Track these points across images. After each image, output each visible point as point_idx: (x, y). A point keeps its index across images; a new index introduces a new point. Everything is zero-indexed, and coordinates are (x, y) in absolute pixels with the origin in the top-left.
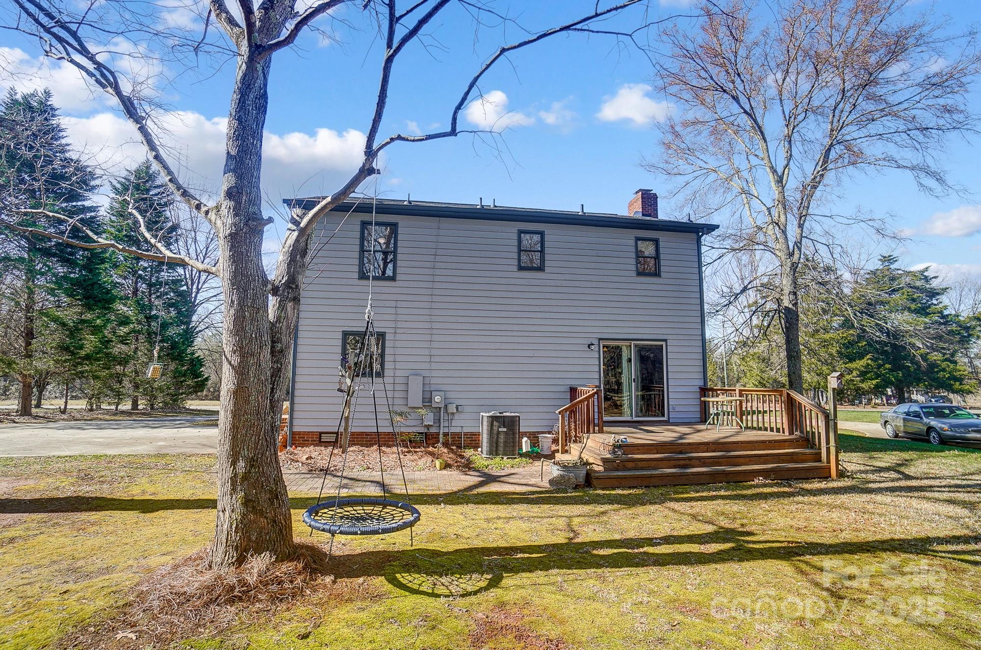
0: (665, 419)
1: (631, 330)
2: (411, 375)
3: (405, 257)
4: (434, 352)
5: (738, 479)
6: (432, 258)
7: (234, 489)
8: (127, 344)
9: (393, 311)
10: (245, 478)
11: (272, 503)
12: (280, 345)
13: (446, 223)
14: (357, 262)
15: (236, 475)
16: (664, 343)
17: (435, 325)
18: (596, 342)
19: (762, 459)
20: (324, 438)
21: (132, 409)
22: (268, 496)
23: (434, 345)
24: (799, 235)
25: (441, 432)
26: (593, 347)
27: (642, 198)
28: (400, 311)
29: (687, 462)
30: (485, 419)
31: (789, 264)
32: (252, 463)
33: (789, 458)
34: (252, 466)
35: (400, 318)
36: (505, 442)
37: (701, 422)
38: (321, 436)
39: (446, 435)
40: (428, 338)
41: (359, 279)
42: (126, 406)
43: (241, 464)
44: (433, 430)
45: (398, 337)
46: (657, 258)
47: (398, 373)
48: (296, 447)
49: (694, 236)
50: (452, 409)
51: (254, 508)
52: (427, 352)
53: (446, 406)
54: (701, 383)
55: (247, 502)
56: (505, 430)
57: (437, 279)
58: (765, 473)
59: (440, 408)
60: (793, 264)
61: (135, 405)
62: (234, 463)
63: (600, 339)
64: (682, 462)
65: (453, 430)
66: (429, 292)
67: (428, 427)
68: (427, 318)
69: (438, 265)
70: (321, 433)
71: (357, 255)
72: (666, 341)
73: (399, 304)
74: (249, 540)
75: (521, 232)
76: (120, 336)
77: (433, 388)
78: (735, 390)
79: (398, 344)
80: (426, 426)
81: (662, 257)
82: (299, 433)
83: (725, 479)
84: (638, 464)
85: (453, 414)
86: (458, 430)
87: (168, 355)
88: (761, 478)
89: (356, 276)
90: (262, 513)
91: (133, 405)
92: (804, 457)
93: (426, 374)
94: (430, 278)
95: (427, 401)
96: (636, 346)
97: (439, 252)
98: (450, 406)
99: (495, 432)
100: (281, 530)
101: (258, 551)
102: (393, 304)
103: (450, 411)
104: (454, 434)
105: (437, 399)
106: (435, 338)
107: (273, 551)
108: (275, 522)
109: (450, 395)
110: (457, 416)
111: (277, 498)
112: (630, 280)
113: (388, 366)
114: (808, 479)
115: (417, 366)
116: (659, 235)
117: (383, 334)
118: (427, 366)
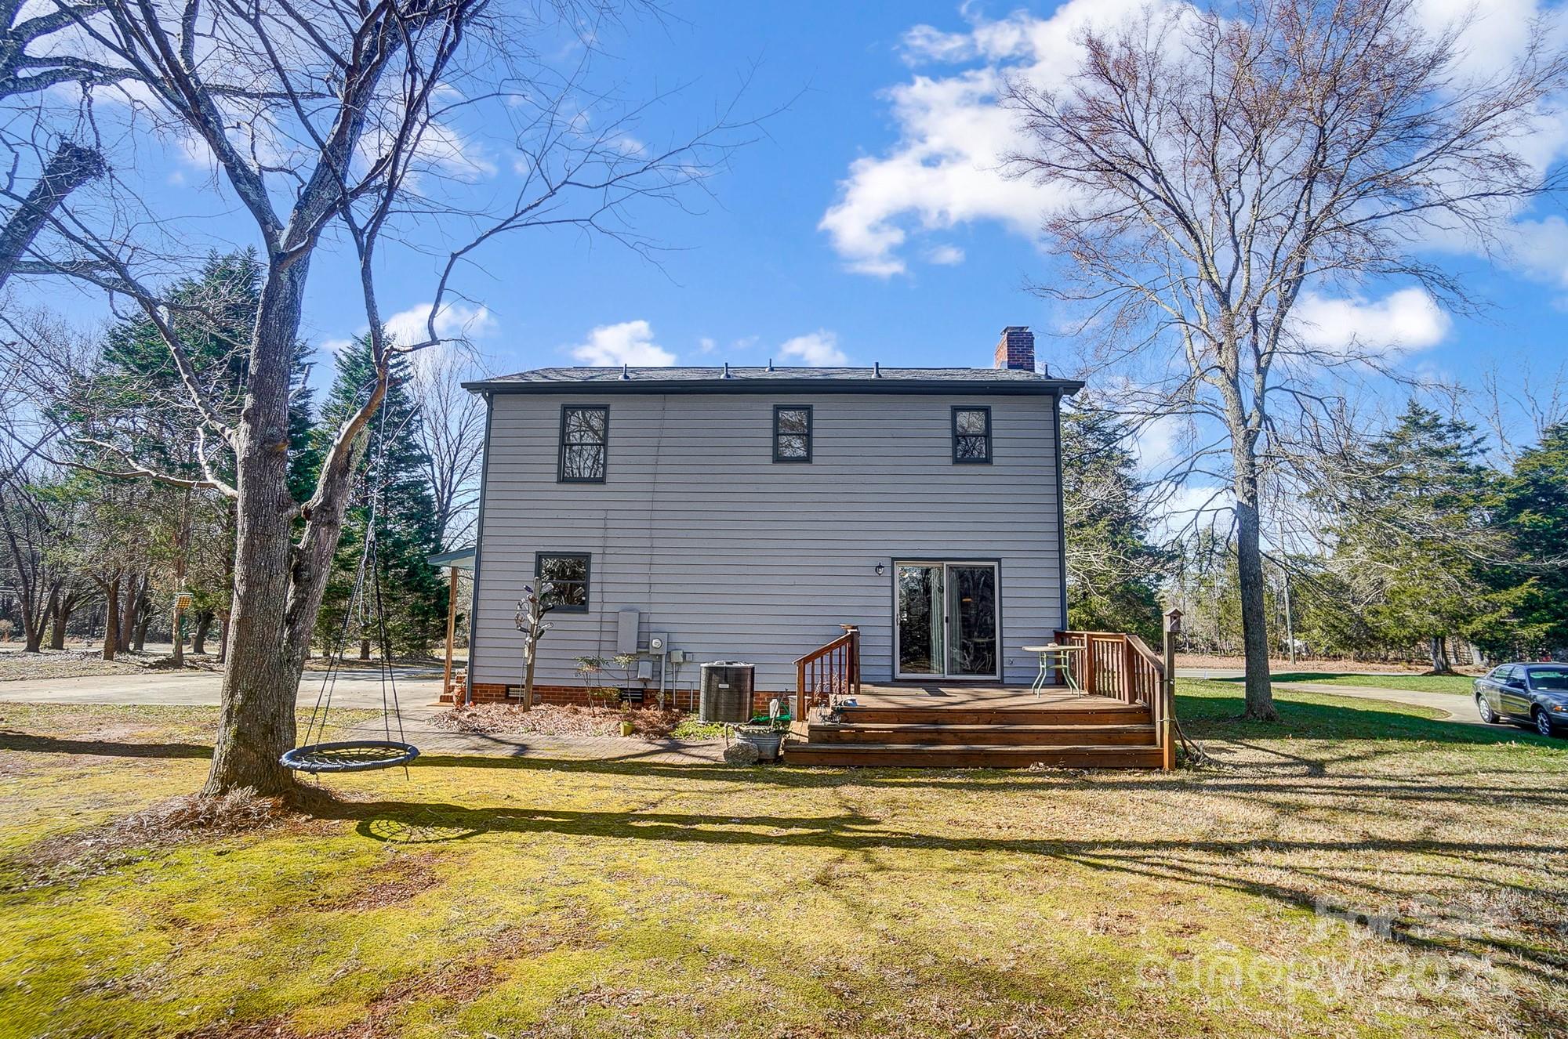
0: (997, 677)
1: (944, 546)
2: (623, 611)
3: (619, 451)
4: (654, 579)
5: (1005, 763)
6: (653, 451)
7: (229, 722)
8: (350, 570)
9: (601, 524)
10: (241, 710)
11: (265, 738)
12: (307, 574)
13: (674, 402)
14: (555, 460)
15: (232, 707)
16: (995, 564)
17: (657, 543)
18: (887, 563)
19: (1058, 737)
20: (513, 693)
21: (362, 658)
22: (262, 730)
23: (655, 569)
24: (1259, 386)
25: (662, 688)
26: (881, 571)
27: (1009, 340)
28: (610, 524)
29: (935, 736)
30: (703, 671)
31: (1242, 434)
32: (249, 696)
33: (1104, 737)
34: (249, 699)
35: (611, 533)
36: (727, 703)
37: (1057, 684)
38: (508, 691)
39: (668, 692)
40: (646, 559)
41: (559, 481)
42: (353, 653)
43: (239, 696)
44: (652, 686)
45: (608, 559)
46: (987, 435)
47: (607, 608)
48: (475, 704)
49: (1049, 400)
50: (677, 657)
51: (245, 741)
52: (645, 579)
53: (669, 654)
54: (1057, 624)
55: (238, 736)
56: (727, 686)
57: (660, 478)
58: (1050, 758)
59: (660, 656)
60: (1248, 434)
61: (365, 652)
62: (232, 696)
63: (894, 559)
64: (928, 736)
65: (680, 686)
66: (648, 497)
67: (645, 681)
68: (647, 533)
69: (663, 460)
70: (508, 687)
71: (556, 450)
72: (999, 560)
73: (611, 515)
74: (237, 772)
75: (777, 409)
76: (343, 560)
77: (653, 627)
78: (1083, 635)
79: (607, 569)
80: (641, 680)
81: (994, 434)
82: (481, 685)
83: (983, 763)
84: (859, 736)
85: (678, 664)
86: (685, 687)
87: (405, 584)
88: (1041, 764)
89: (555, 478)
90: (252, 747)
91: (362, 652)
92: (1131, 737)
93: (643, 609)
94: (650, 478)
95: (643, 644)
96: (951, 568)
97: (664, 442)
98: (674, 654)
99: (714, 689)
100: (270, 766)
101: (242, 785)
102: (602, 515)
103: (674, 660)
104: (680, 693)
105: (655, 643)
106: (656, 560)
107: (258, 786)
108: (265, 757)
109: (675, 638)
110: (684, 668)
111: (272, 733)
112: (943, 470)
113: (593, 597)
114: (1123, 769)
115: (631, 598)
116: (992, 402)
117: (588, 556)
118: (645, 599)
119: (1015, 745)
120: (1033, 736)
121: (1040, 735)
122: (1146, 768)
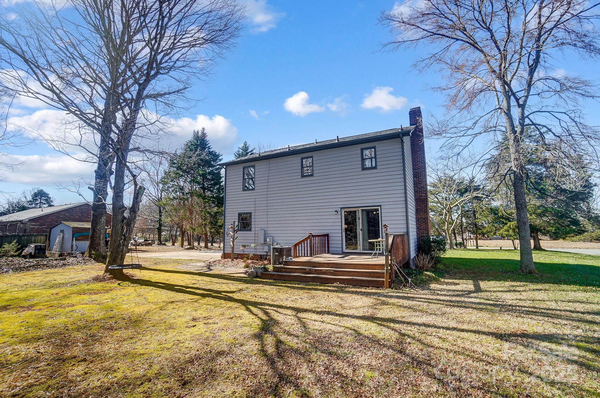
1: (360, 202)
2: (260, 230)
3: (258, 179)
4: (268, 219)
6: (267, 178)
9: (254, 203)
14: (242, 184)
16: (379, 208)
18: (339, 210)
19: (351, 273)
23: (268, 216)
26: (337, 213)
31: (513, 138)
35: (257, 205)
40: (266, 213)
44: (268, 254)
45: (256, 214)
46: (375, 157)
47: (256, 229)
50: (275, 244)
52: (266, 219)
53: (273, 243)
54: (405, 230)
56: (277, 254)
57: (269, 187)
59: (270, 244)
63: (341, 208)
66: (266, 193)
68: (266, 205)
69: (270, 181)
71: (242, 181)
72: (380, 206)
73: (256, 200)
75: (302, 158)
77: (269, 235)
79: (256, 217)
80: (265, 252)
81: (377, 156)
82: (226, 253)
88: (338, 283)
89: (242, 190)
92: (379, 275)
93: (266, 229)
94: (266, 190)
95: (265, 240)
96: (362, 210)
97: (270, 175)
99: (274, 255)
102: (254, 200)
105: (269, 240)
106: (269, 213)
109: (275, 238)
112: (358, 173)
113: (253, 226)
114: (368, 287)
115: (262, 226)
116: (376, 144)
117: (250, 213)
118: (266, 226)
119: (335, 276)
120: (342, 273)
121: (345, 273)
122: (377, 287)
